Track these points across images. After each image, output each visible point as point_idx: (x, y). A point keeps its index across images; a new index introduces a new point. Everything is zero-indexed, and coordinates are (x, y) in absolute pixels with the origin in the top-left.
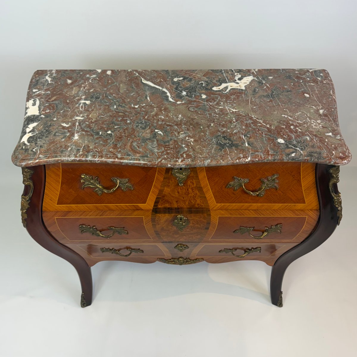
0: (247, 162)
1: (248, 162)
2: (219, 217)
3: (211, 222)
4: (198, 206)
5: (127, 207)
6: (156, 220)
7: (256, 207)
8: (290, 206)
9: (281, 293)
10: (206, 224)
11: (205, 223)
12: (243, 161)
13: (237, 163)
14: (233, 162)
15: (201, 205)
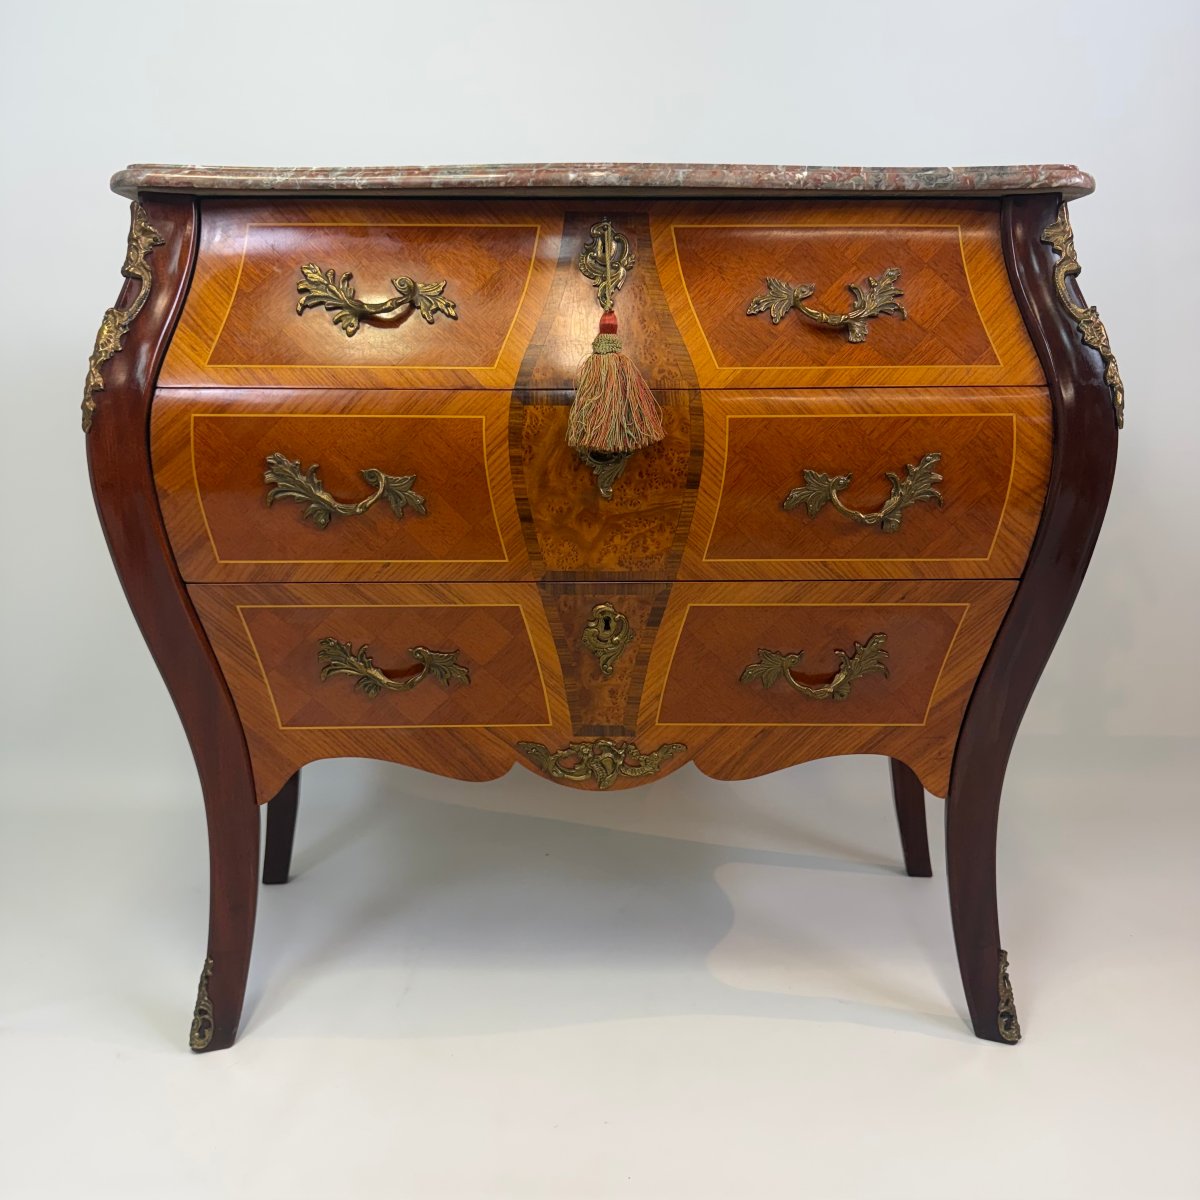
0: (799, 182)
1: (802, 183)
2: (730, 420)
3: (706, 446)
4: (662, 375)
5: (434, 377)
6: (524, 433)
7: (848, 378)
8: (952, 373)
9: (1001, 955)
10: (688, 455)
11: (685, 452)
12: (788, 177)
13: (770, 179)
14: (760, 176)
15: (670, 372)
